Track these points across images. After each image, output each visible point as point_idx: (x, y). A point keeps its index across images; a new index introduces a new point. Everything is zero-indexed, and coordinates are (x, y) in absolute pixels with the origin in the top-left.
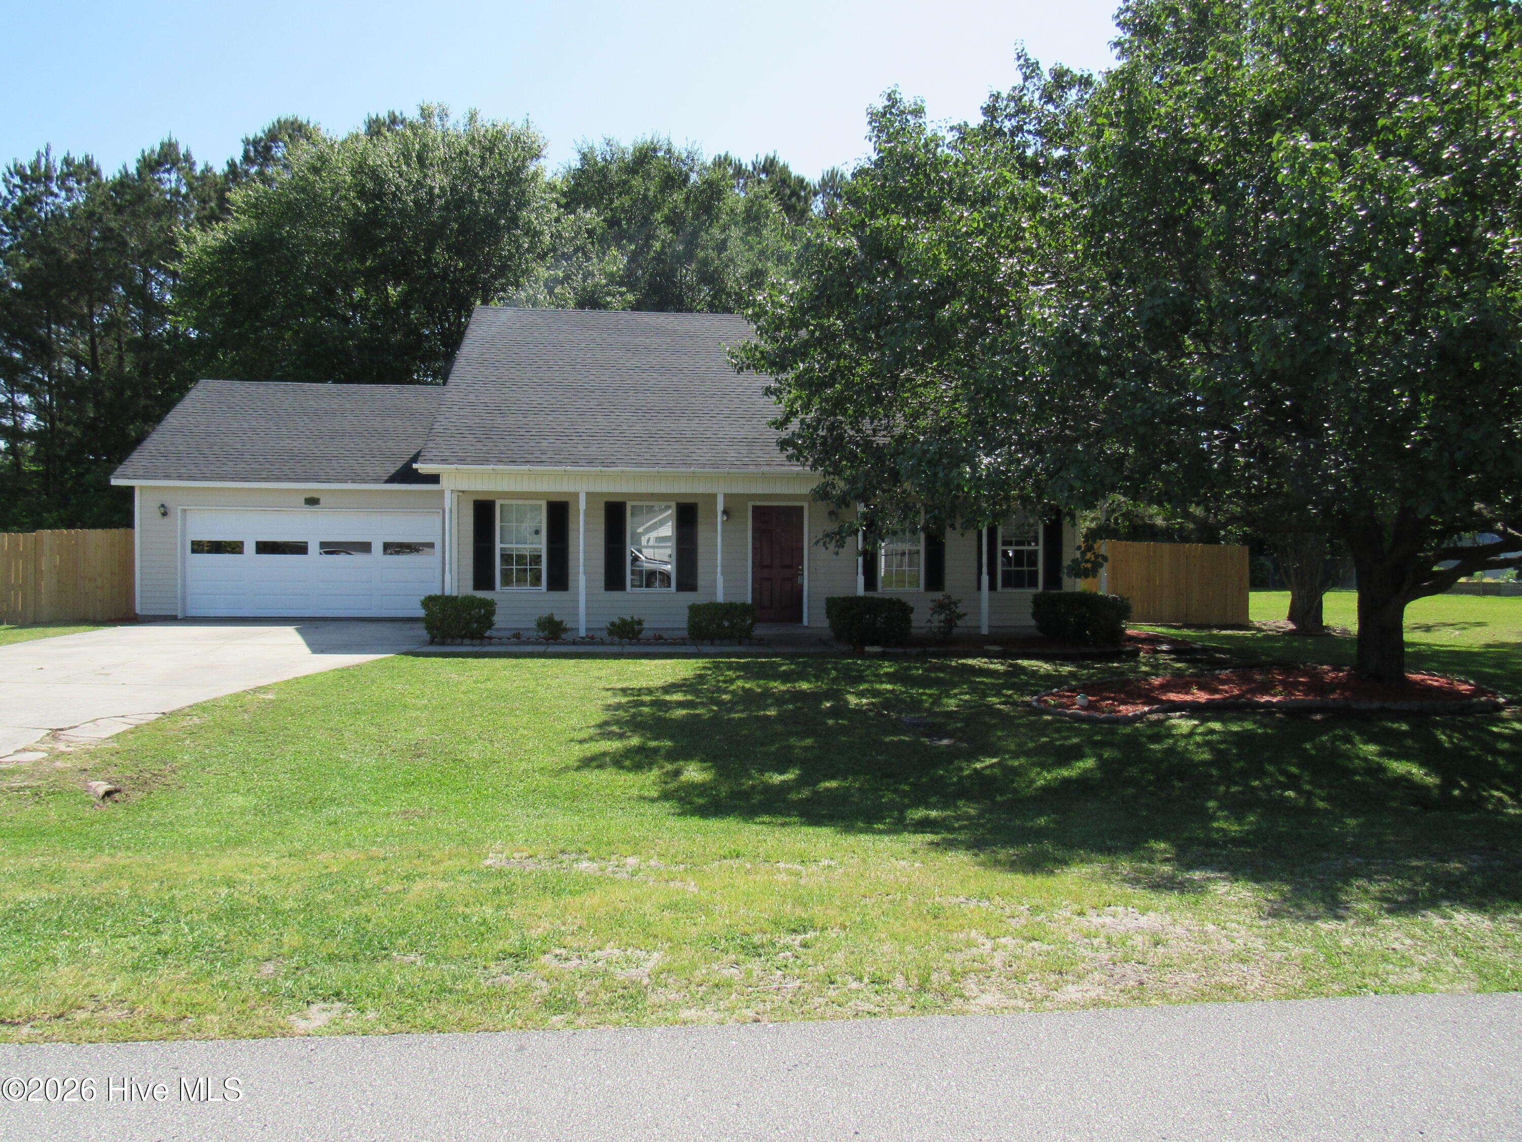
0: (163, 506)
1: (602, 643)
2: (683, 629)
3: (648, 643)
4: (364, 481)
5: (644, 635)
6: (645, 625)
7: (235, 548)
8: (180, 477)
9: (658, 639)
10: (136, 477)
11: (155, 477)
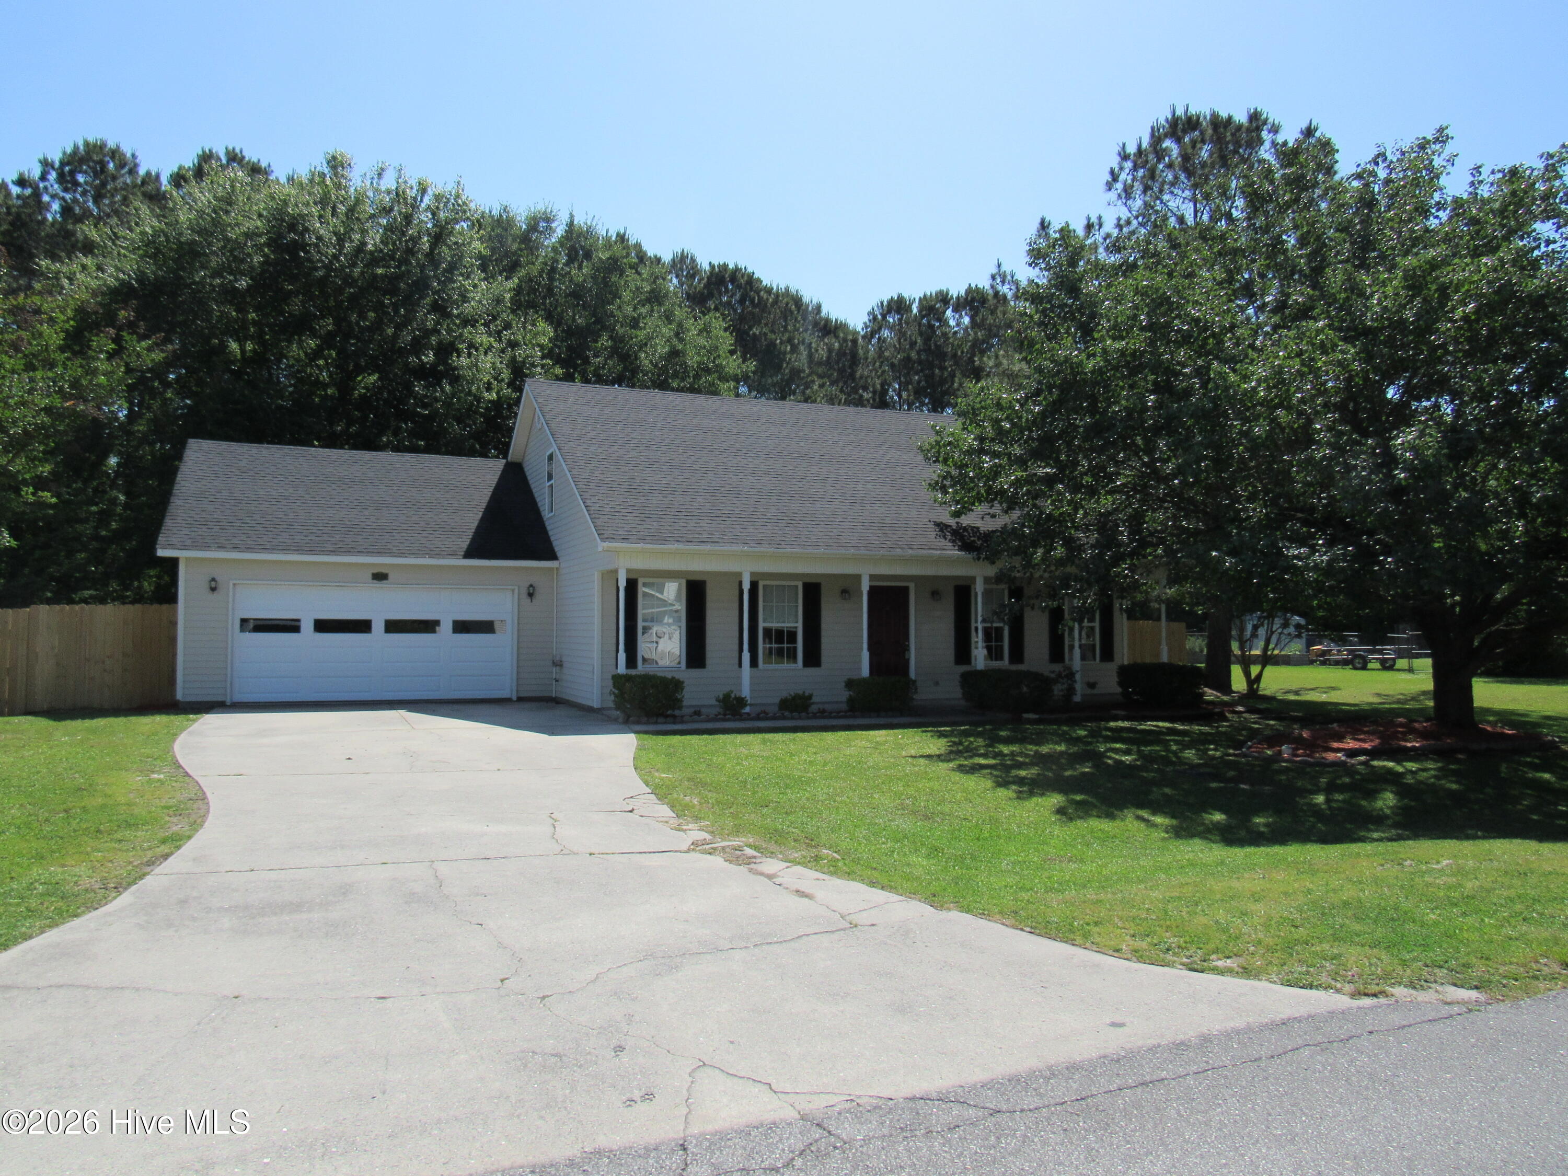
0: (213, 580)
1: (774, 718)
2: (841, 702)
3: (815, 716)
4: (438, 555)
5: (814, 708)
6: (814, 699)
7: (292, 627)
8: (235, 548)
9: (822, 714)
10: (185, 548)
11: (207, 547)
